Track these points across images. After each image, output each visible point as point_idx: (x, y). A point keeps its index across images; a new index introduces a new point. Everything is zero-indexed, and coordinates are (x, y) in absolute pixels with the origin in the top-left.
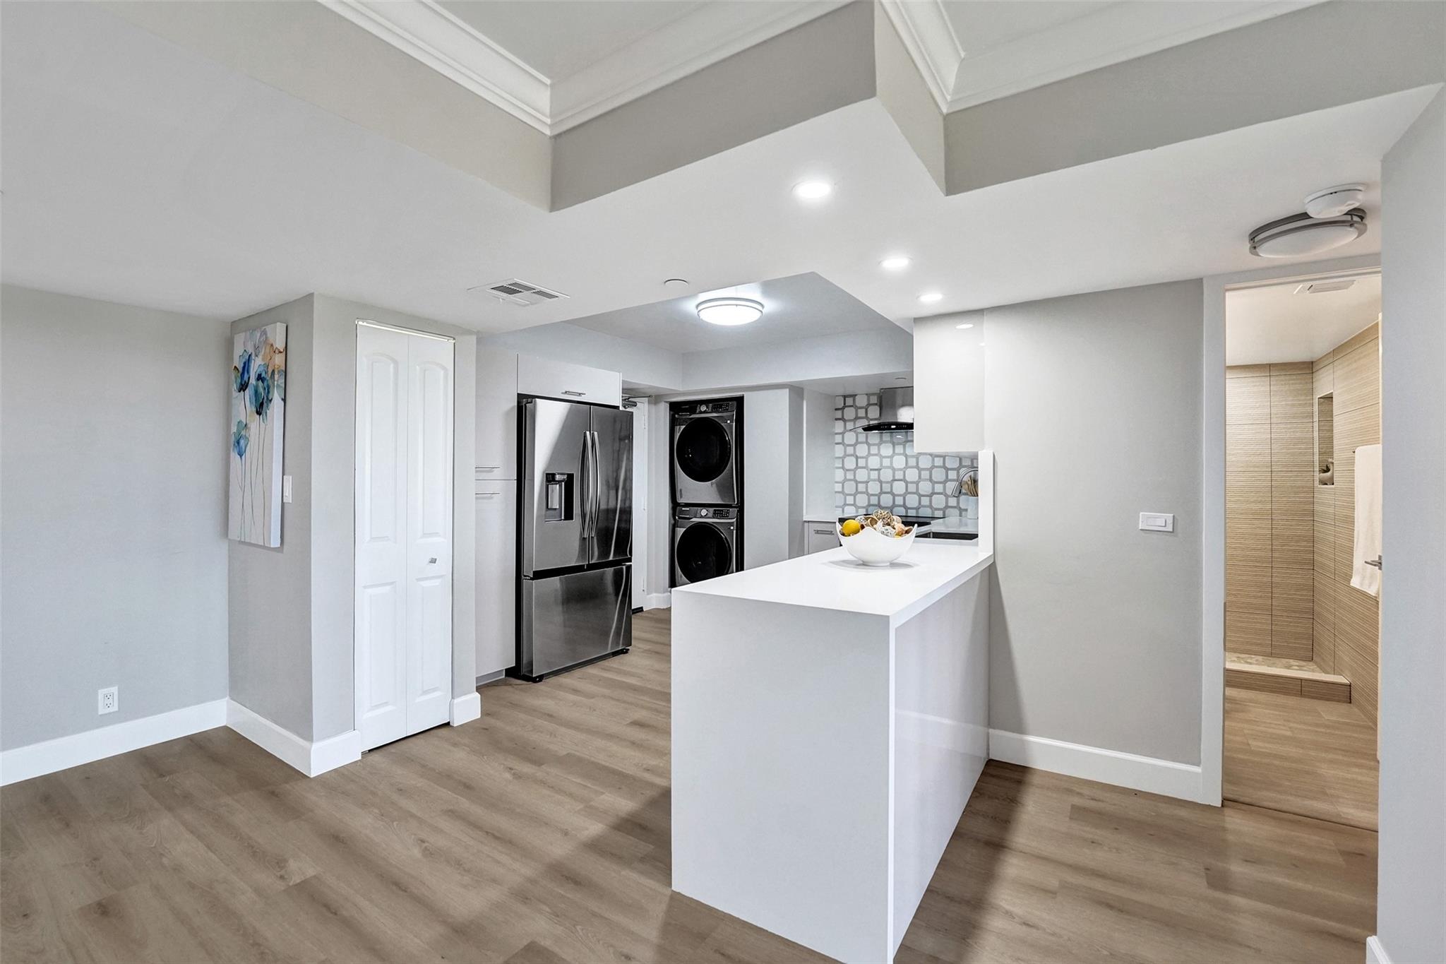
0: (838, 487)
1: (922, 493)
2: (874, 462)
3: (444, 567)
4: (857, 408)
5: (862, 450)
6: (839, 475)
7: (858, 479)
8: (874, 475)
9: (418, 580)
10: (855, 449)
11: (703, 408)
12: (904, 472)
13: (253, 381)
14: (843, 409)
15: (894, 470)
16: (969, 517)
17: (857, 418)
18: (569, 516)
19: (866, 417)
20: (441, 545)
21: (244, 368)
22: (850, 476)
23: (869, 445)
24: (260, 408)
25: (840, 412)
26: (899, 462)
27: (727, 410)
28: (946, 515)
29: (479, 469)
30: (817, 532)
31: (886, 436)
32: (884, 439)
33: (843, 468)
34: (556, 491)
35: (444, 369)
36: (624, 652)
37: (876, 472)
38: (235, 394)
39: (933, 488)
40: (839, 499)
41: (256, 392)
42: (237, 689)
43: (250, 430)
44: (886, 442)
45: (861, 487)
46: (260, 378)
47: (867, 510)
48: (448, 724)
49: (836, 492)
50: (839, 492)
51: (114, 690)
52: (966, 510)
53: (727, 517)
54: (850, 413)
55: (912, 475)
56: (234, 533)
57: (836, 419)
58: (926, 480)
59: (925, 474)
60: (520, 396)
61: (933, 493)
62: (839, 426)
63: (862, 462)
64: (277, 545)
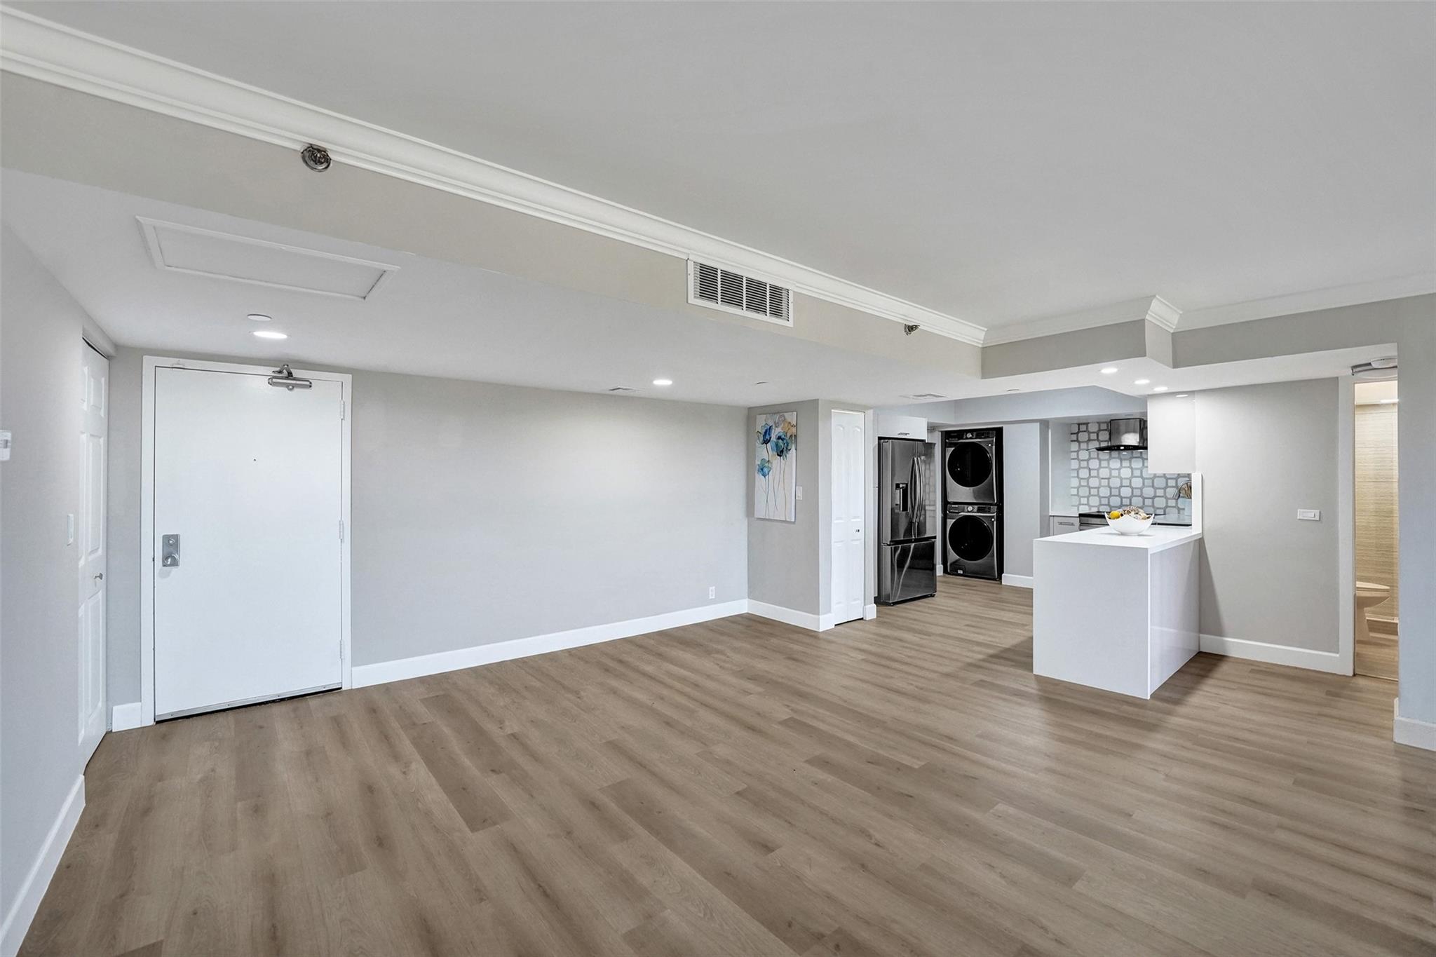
0: (1074, 491)
1: (1145, 496)
2: (1104, 473)
3: (861, 534)
4: (1090, 433)
5: (1094, 464)
6: (1075, 482)
7: (1091, 485)
8: (1105, 482)
9: (852, 540)
10: (1088, 463)
11: (969, 435)
12: (1130, 481)
13: (774, 439)
14: (1077, 433)
15: (1121, 479)
16: (1186, 514)
17: (1089, 440)
18: (905, 509)
19: (1098, 439)
20: (860, 523)
21: (766, 433)
22: (1084, 483)
23: (1100, 460)
24: (781, 453)
25: (1075, 435)
26: (1126, 473)
27: (988, 437)
28: (1167, 512)
30: (1061, 524)
31: (1115, 454)
32: (1113, 456)
33: (1078, 477)
34: (899, 494)
35: (861, 429)
36: (932, 596)
37: (1107, 480)
38: (758, 444)
39: (1155, 492)
40: (1075, 500)
41: (777, 445)
42: (752, 594)
43: (772, 463)
44: (1114, 458)
45: (1094, 492)
46: (780, 438)
47: (1098, 508)
48: (862, 619)
49: (1072, 495)
50: (1074, 495)
51: (714, 587)
52: (1184, 509)
53: (989, 512)
54: (1084, 436)
55: (1137, 483)
56: (756, 515)
57: (1072, 441)
60: (880, 438)
61: (1155, 497)
62: (1074, 446)
63: (1094, 473)
64: (793, 520)
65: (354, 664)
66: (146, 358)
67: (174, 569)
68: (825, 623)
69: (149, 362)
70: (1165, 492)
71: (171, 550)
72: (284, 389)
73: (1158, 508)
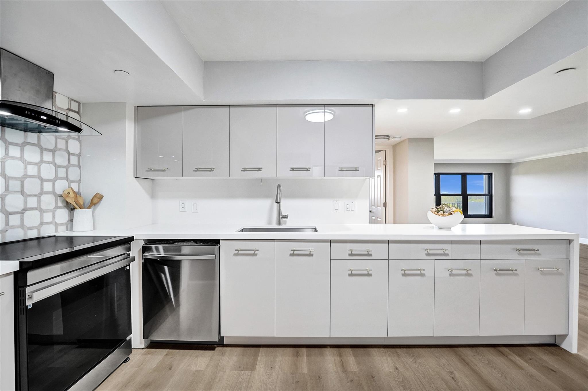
39: (25, 203)
58: (16, 192)
59: (15, 185)
61: (26, 209)
70: (39, 202)
73: (30, 228)
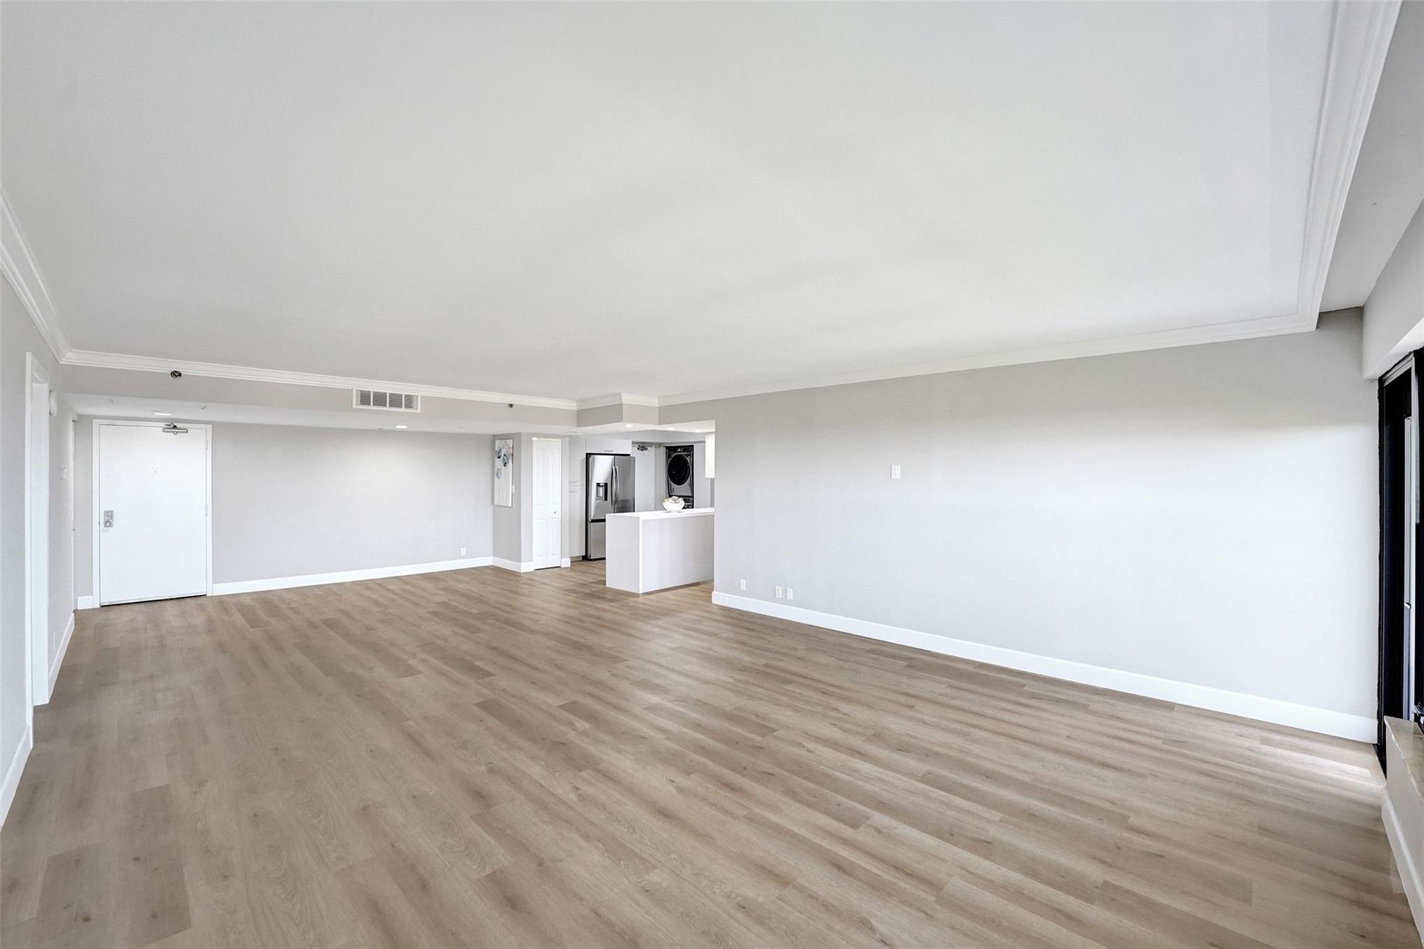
3: (559, 515)
9: (550, 518)
11: (680, 450)
13: (502, 456)
18: (606, 499)
20: (558, 508)
21: (499, 451)
24: (505, 465)
27: (687, 452)
29: (570, 482)
34: (601, 490)
35: (559, 449)
38: (496, 459)
41: (503, 459)
42: (495, 554)
43: (501, 471)
46: (505, 455)
48: (559, 567)
51: (465, 549)
56: (495, 503)
60: (587, 454)
64: (510, 505)
65: (214, 582)
66: (94, 420)
67: (111, 529)
68: (526, 567)
69: (96, 422)
71: (109, 520)
72: (172, 434)
